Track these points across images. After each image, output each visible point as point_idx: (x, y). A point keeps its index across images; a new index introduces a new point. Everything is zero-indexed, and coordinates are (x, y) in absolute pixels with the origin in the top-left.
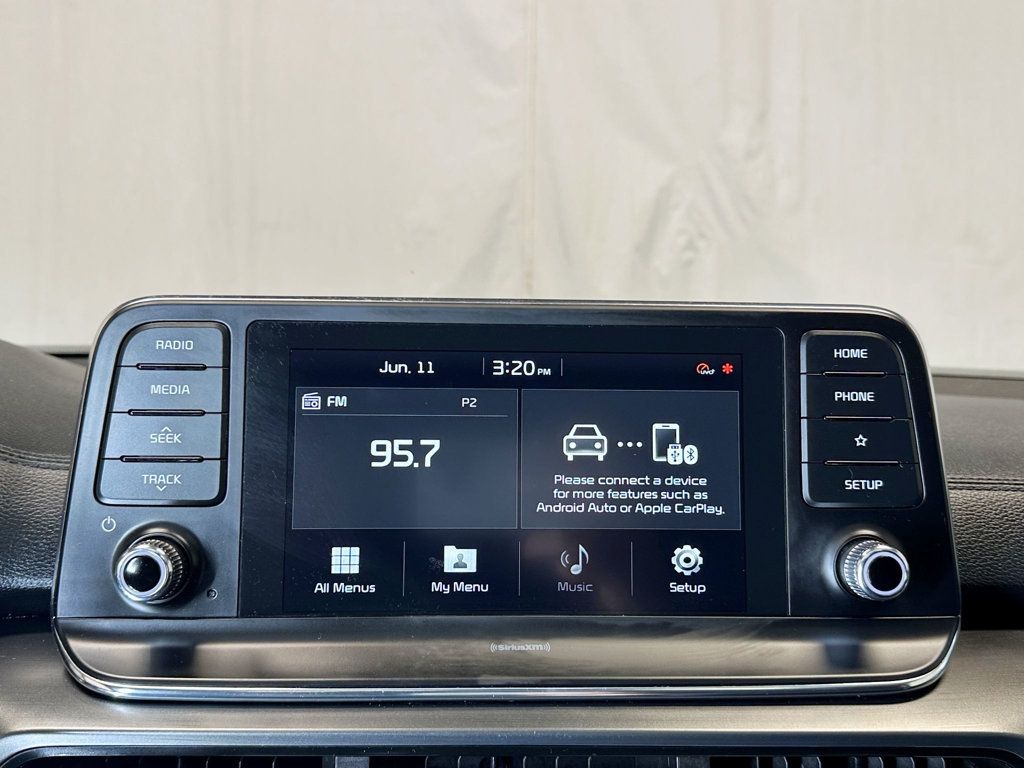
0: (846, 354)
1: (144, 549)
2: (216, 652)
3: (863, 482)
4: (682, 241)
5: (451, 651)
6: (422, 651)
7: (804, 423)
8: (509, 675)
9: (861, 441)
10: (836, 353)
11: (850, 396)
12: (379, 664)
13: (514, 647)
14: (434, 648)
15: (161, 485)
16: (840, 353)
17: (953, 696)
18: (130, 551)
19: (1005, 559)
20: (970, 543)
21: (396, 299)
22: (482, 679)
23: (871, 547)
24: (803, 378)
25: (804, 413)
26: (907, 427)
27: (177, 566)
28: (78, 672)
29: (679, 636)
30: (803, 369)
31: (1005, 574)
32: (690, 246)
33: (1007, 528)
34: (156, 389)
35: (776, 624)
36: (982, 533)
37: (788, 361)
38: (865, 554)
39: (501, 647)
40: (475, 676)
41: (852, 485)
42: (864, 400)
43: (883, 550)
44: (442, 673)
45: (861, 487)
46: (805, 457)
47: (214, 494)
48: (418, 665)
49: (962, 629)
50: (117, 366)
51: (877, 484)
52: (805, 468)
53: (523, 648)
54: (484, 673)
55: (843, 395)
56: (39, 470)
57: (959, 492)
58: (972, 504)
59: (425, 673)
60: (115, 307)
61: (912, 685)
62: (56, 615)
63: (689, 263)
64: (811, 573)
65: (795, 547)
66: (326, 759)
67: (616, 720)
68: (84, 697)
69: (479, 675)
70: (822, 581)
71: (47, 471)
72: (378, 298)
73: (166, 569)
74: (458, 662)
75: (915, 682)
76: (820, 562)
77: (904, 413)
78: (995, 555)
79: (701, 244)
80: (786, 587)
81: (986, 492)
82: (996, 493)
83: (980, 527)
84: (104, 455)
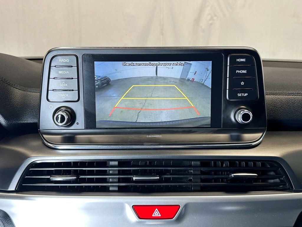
0: (240, 60)
1: (60, 113)
2: (80, 137)
3: (242, 94)
4: (209, 17)
5: (137, 137)
6: (130, 137)
7: (228, 79)
8: (151, 142)
9: (242, 83)
10: (237, 60)
11: (240, 72)
12: (120, 140)
13: (152, 136)
14: (133, 136)
15: (63, 97)
16: (238, 60)
17: (263, 147)
18: (57, 113)
19: (280, 113)
20: (272, 109)
21: (120, 47)
22: (145, 144)
23: (243, 110)
24: (228, 67)
25: (228, 76)
26: (255, 79)
27: (69, 117)
28: (46, 142)
29: (194, 133)
30: (228, 65)
31: (280, 117)
32: (212, 19)
33: (282, 105)
34: (60, 72)
35: (218, 130)
36: (275, 106)
37: (224, 62)
38: (242, 112)
39: (149, 136)
40: (143, 143)
41: (239, 95)
42: (244, 72)
43: (246, 111)
44: (135, 142)
45: (242, 95)
46: (228, 88)
47: (77, 99)
48: (129, 140)
49: (267, 131)
50: (50, 66)
51: (246, 94)
52: (227, 91)
53: (155, 136)
54: (145, 142)
55: (238, 71)
56: (31, 93)
57: (270, 96)
58: (273, 99)
59: (131, 142)
60: (48, 51)
61: (253, 144)
62: (39, 129)
63: (211, 24)
64: (228, 117)
65: (224, 111)
66: (108, 162)
67: (177, 153)
68: (48, 148)
69: (144, 143)
70: (230, 119)
71: (33, 93)
72: (116, 47)
73: (66, 117)
74: (139, 140)
75: (254, 144)
76: (230, 115)
77: (255, 76)
78: (278, 112)
79: (215, 18)
80: (221, 121)
81: (278, 96)
82: (280, 96)
83: (275, 105)
84: (48, 89)
